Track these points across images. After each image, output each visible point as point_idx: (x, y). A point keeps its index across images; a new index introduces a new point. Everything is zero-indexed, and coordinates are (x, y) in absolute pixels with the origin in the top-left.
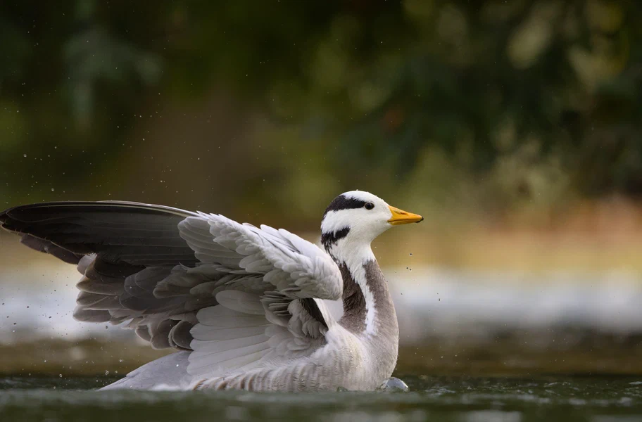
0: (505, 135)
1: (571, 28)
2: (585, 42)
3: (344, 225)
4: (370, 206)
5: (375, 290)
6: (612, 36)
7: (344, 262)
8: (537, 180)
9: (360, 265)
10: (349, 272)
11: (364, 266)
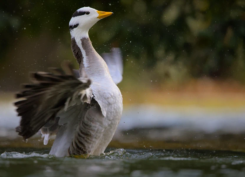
0: (160, 52)
1: (187, 9)
2: (193, 14)
3: (77, 23)
4: (88, 13)
5: (85, 49)
6: (204, 13)
7: (74, 38)
8: (173, 71)
9: (80, 39)
10: (75, 42)
11: (81, 40)
